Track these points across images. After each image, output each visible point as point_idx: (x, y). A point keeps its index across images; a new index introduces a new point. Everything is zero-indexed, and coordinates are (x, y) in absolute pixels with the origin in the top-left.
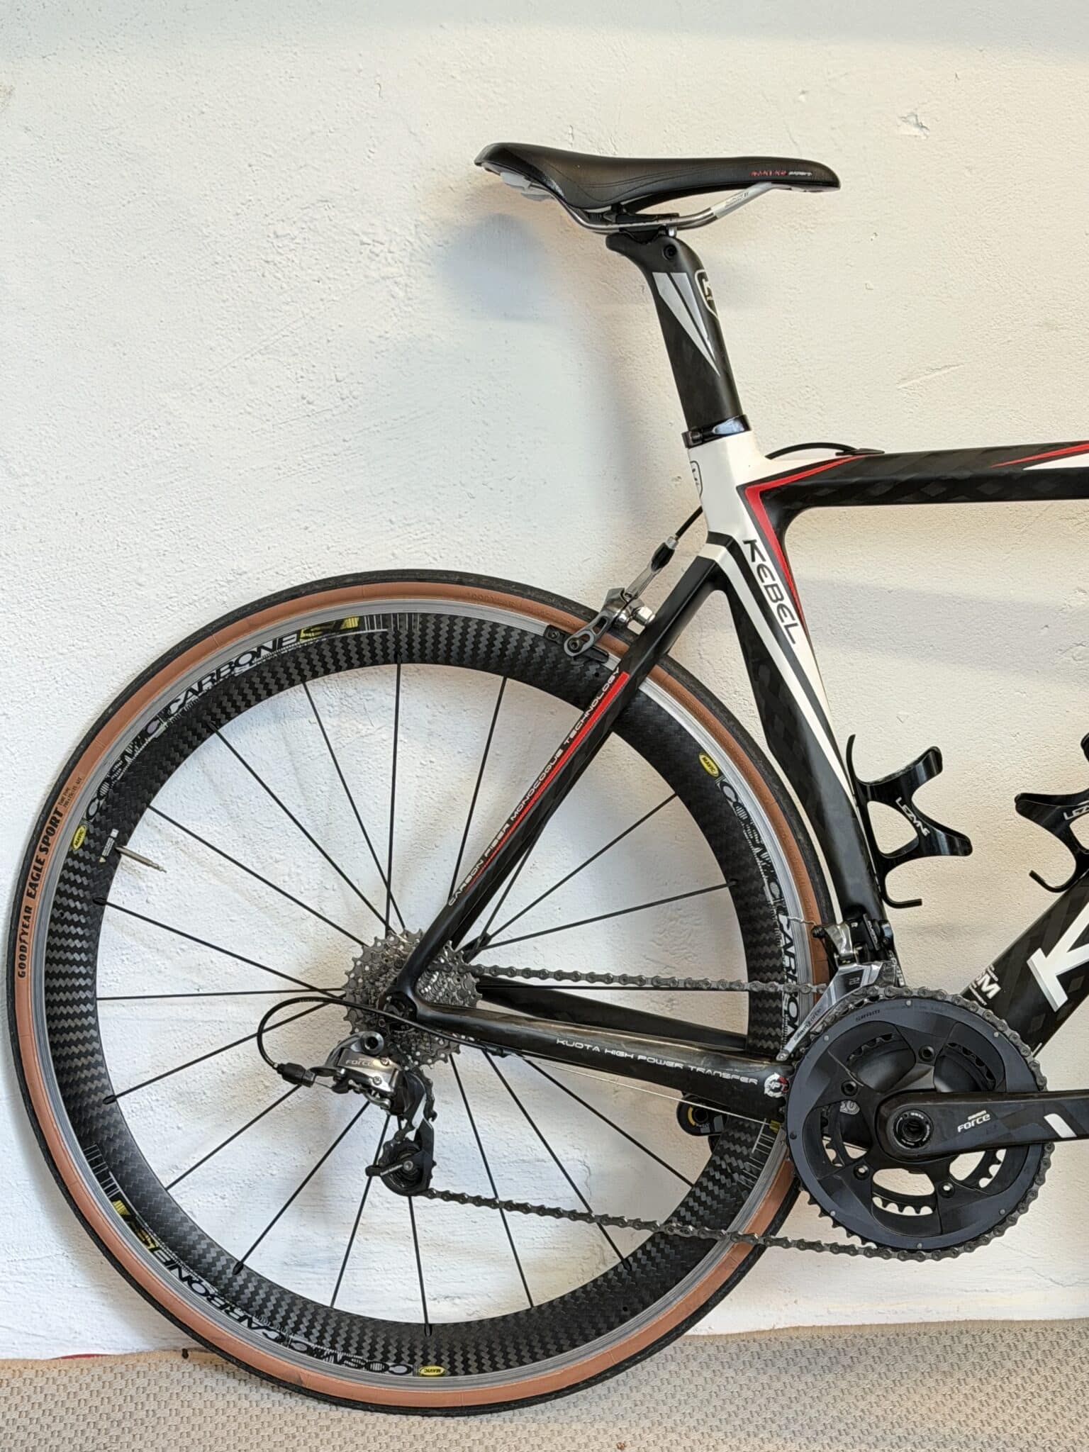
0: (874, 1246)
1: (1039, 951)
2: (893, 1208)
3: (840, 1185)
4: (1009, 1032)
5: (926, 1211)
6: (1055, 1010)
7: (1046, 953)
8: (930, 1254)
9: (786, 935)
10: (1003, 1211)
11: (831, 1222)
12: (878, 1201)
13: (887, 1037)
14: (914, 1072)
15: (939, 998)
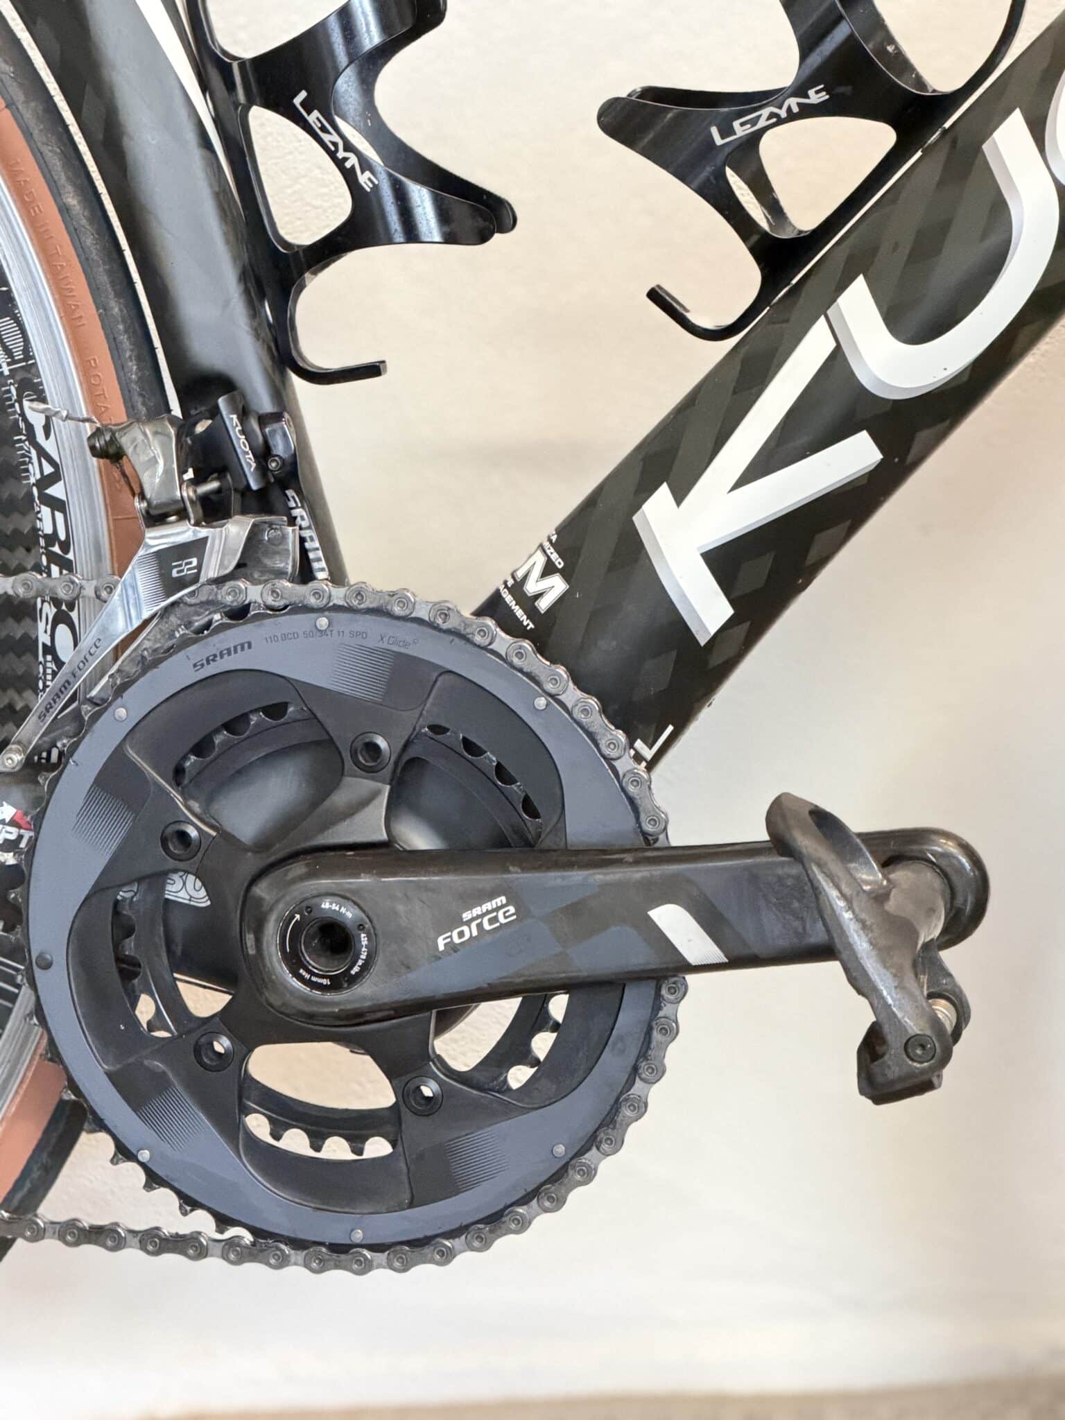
0: (248, 1237)
1: (664, 491)
2: (295, 1141)
3: (161, 1084)
4: (572, 695)
5: (377, 1147)
6: (703, 642)
7: (679, 496)
8: (381, 1257)
9: (42, 453)
10: (560, 1149)
11: (142, 1177)
12: (258, 1125)
13: (276, 711)
14: (340, 798)
15: (397, 610)
